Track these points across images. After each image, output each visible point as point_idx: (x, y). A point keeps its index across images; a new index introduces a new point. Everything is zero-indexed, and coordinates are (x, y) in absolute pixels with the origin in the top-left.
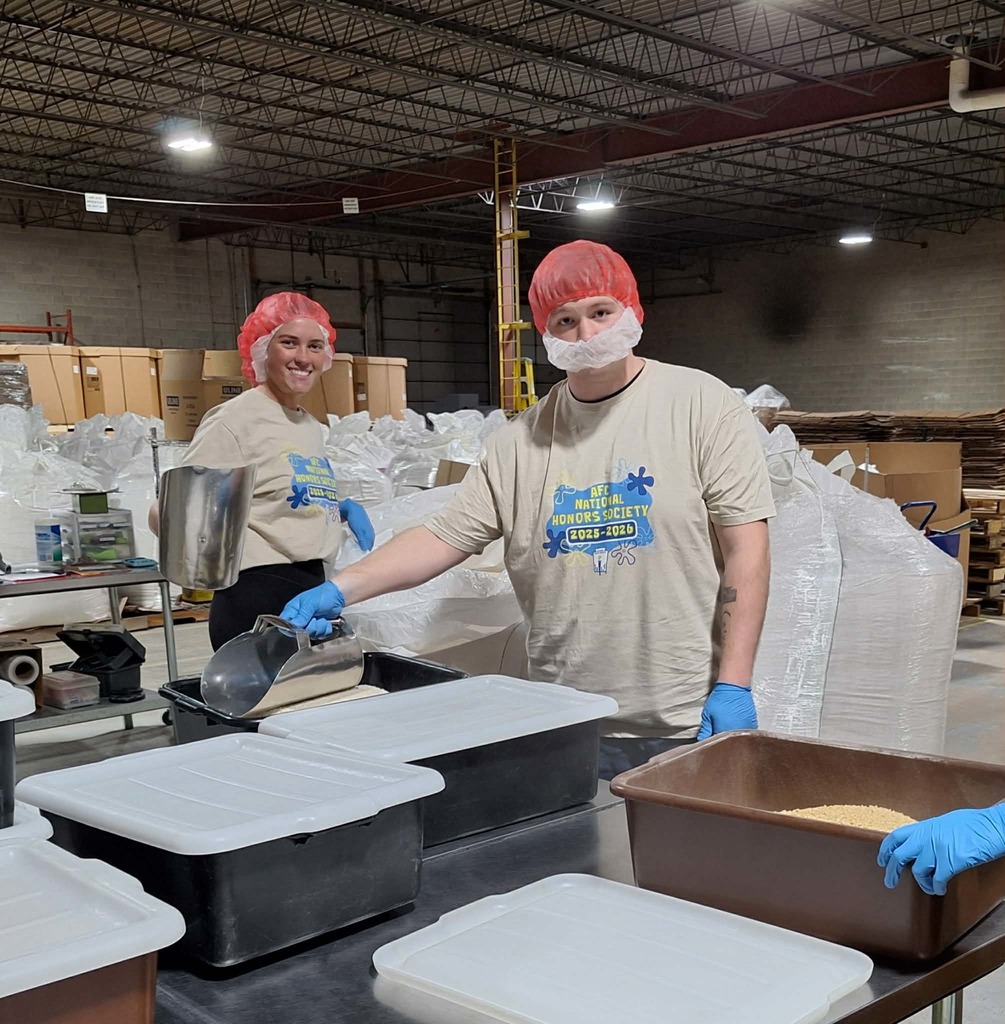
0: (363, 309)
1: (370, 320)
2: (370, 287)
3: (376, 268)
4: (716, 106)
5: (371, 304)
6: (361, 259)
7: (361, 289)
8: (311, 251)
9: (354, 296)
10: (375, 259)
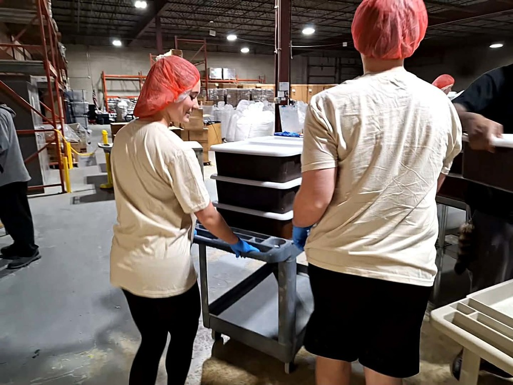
0: (336, 72)
1: (337, 75)
2: (338, 65)
3: (340, 60)
4: (461, 9)
5: (338, 70)
6: (336, 59)
7: (336, 66)
8: (323, 56)
9: (334, 68)
10: (340, 58)
